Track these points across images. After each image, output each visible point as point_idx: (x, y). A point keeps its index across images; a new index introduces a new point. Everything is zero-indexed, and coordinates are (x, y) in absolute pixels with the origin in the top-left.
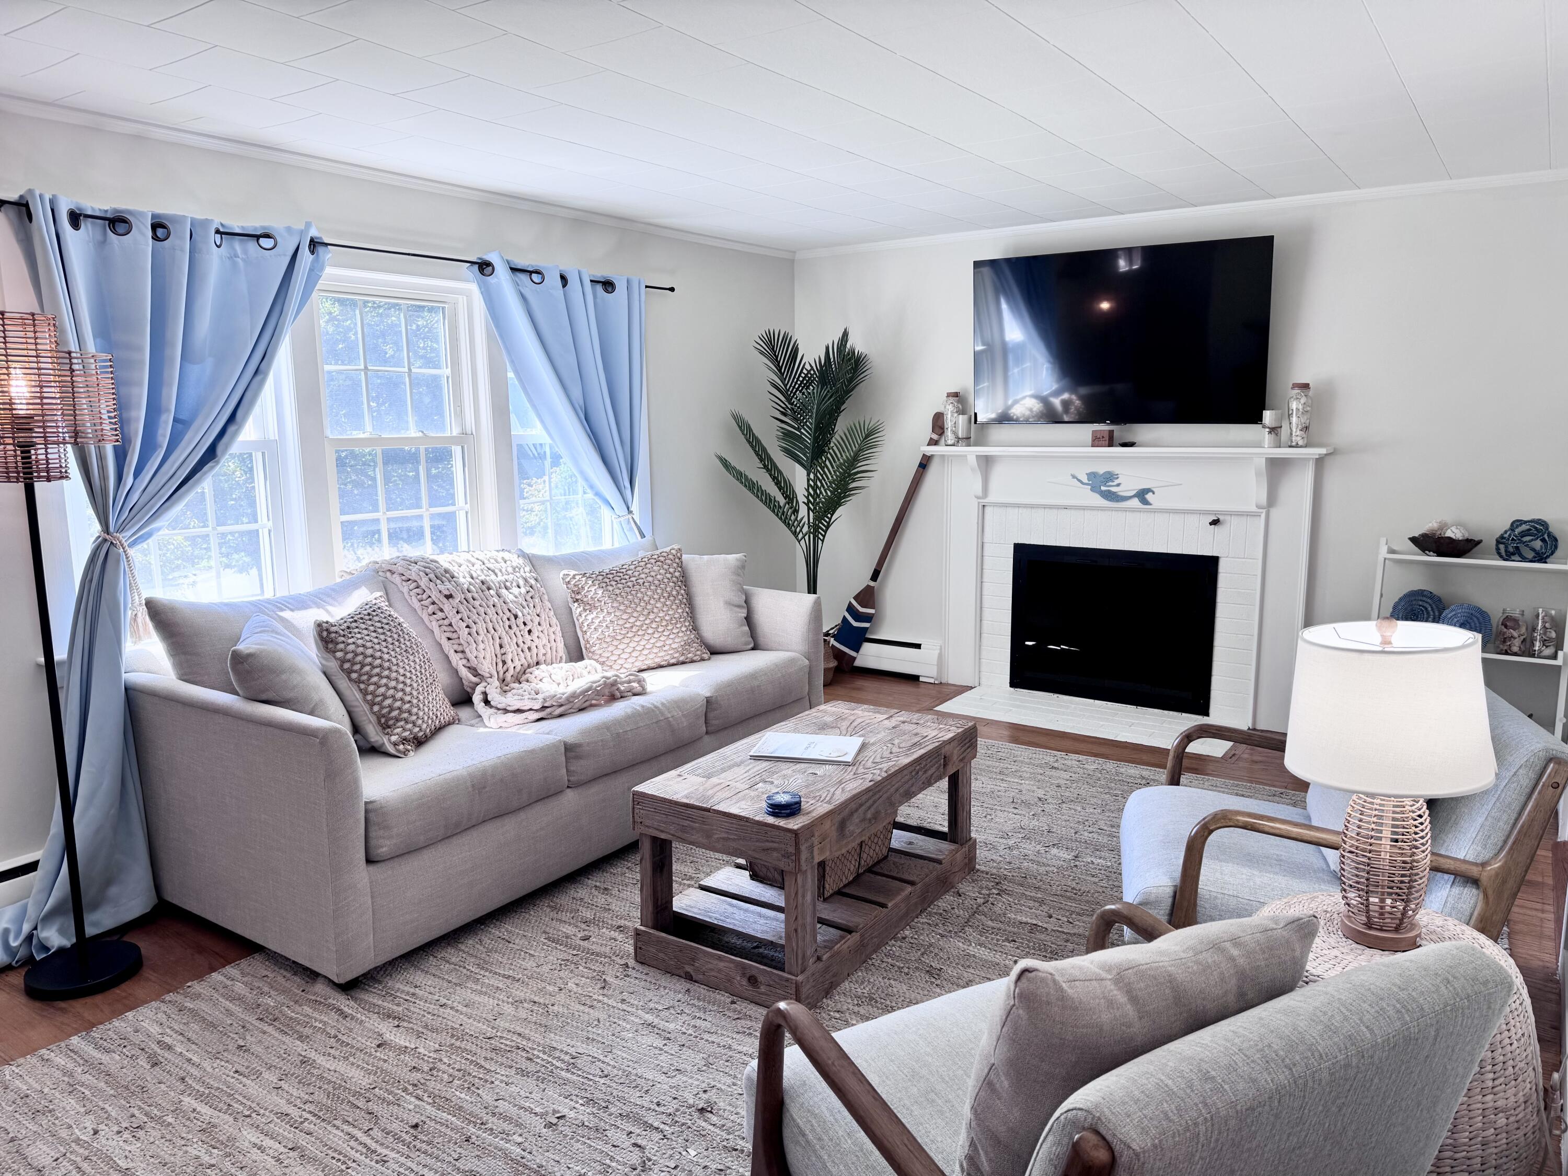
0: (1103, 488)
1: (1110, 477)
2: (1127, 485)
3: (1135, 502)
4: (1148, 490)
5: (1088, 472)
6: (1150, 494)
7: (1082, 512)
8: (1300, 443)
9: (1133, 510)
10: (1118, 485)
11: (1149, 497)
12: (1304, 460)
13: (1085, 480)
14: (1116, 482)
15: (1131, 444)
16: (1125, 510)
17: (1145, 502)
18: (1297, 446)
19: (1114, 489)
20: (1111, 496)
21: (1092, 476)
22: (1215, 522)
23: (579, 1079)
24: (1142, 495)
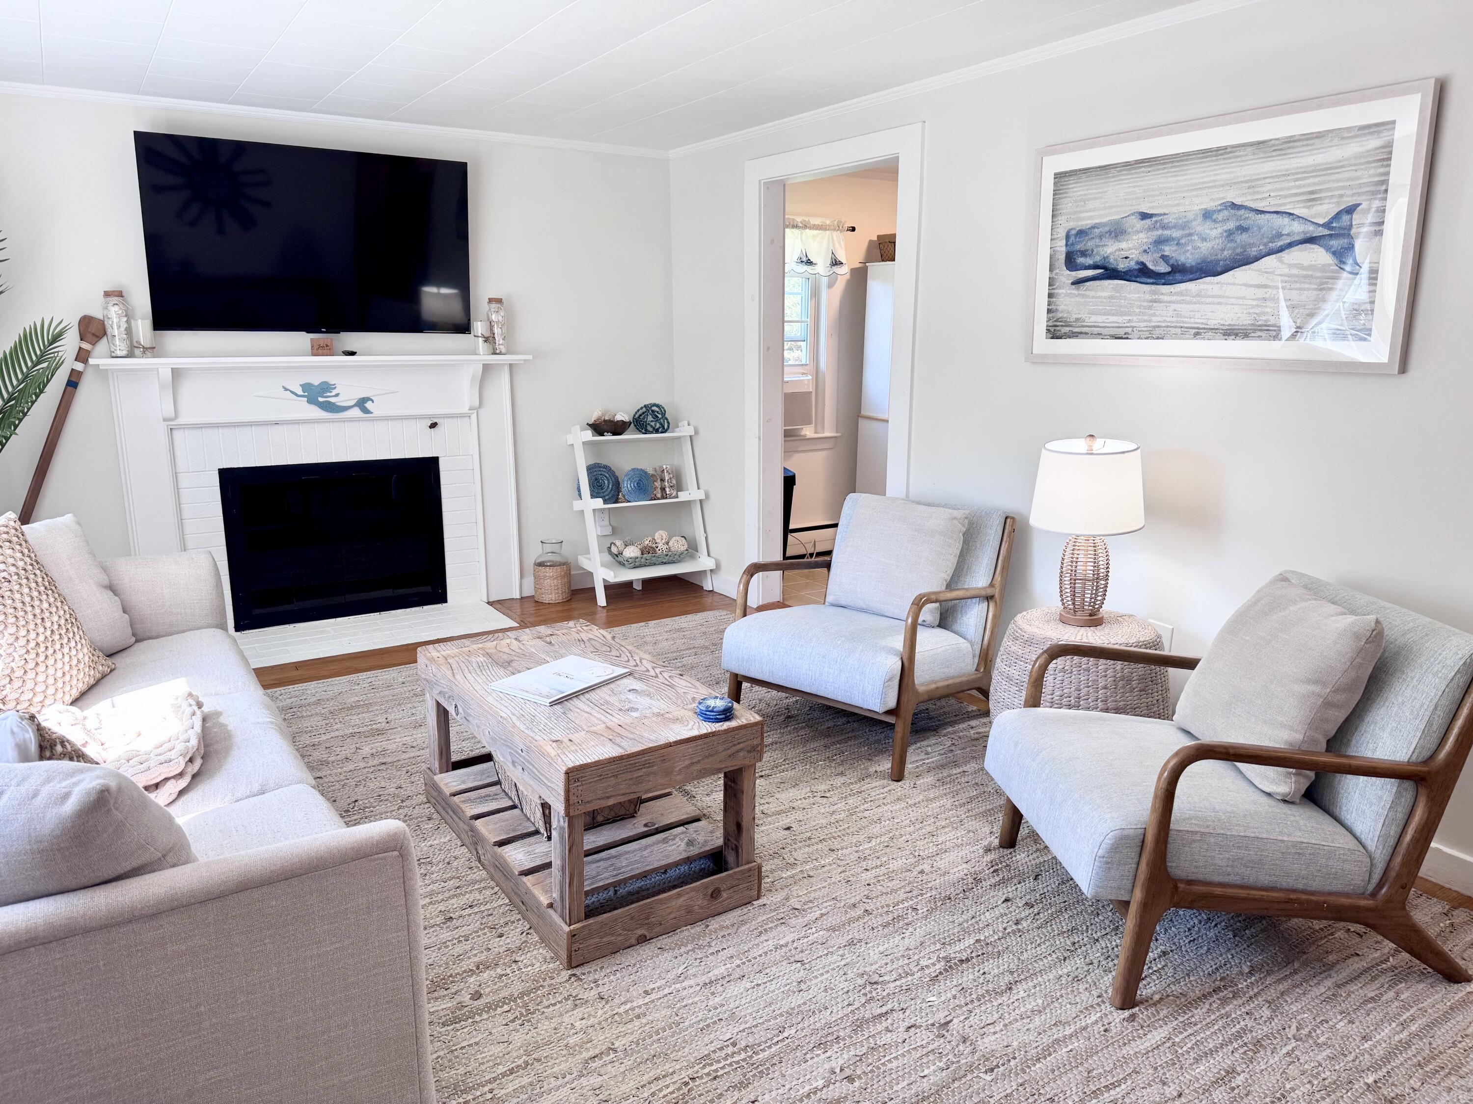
0: (321, 399)
1: (326, 387)
2: (345, 394)
3: (356, 412)
4: (368, 399)
5: (302, 383)
6: (370, 402)
7: (297, 426)
8: (504, 351)
9: (351, 420)
10: (337, 395)
11: (368, 405)
12: (500, 366)
13: (300, 392)
14: (334, 392)
15: (353, 353)
16: (344, 421)
17: (366, 411)
18: (500, 353)
19: (332, 400)
20: (329, 407)
21: (306, 387)
22: (433, 426)
23: (780, 1045)
24: (361, 404)
